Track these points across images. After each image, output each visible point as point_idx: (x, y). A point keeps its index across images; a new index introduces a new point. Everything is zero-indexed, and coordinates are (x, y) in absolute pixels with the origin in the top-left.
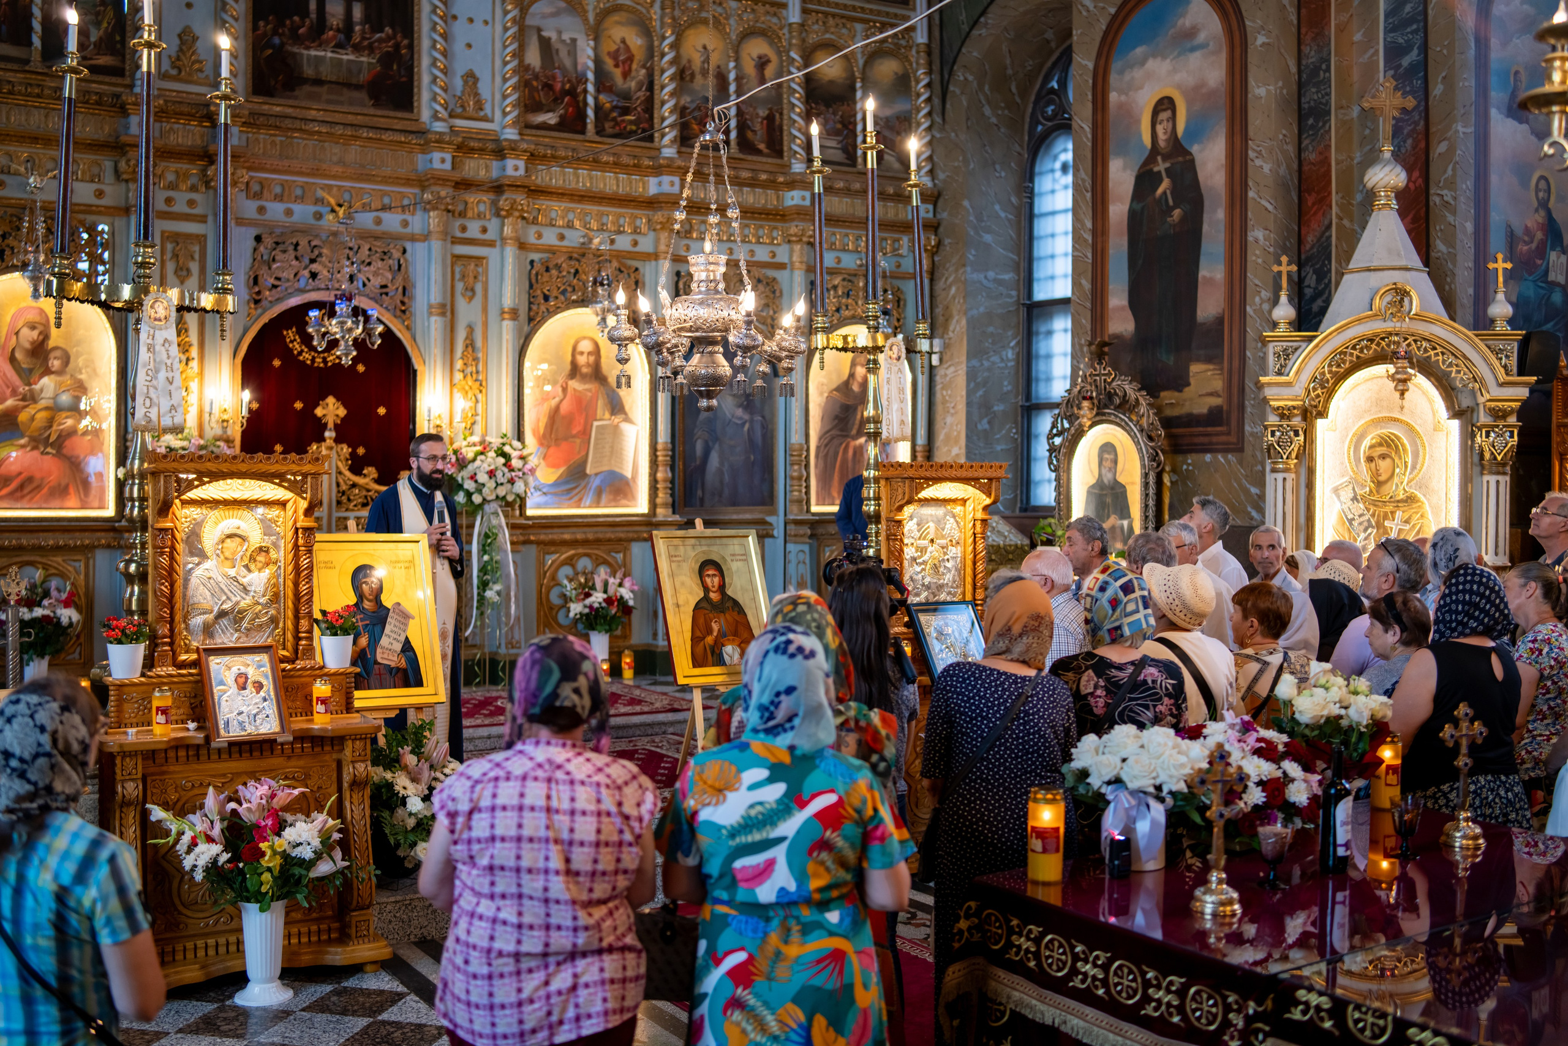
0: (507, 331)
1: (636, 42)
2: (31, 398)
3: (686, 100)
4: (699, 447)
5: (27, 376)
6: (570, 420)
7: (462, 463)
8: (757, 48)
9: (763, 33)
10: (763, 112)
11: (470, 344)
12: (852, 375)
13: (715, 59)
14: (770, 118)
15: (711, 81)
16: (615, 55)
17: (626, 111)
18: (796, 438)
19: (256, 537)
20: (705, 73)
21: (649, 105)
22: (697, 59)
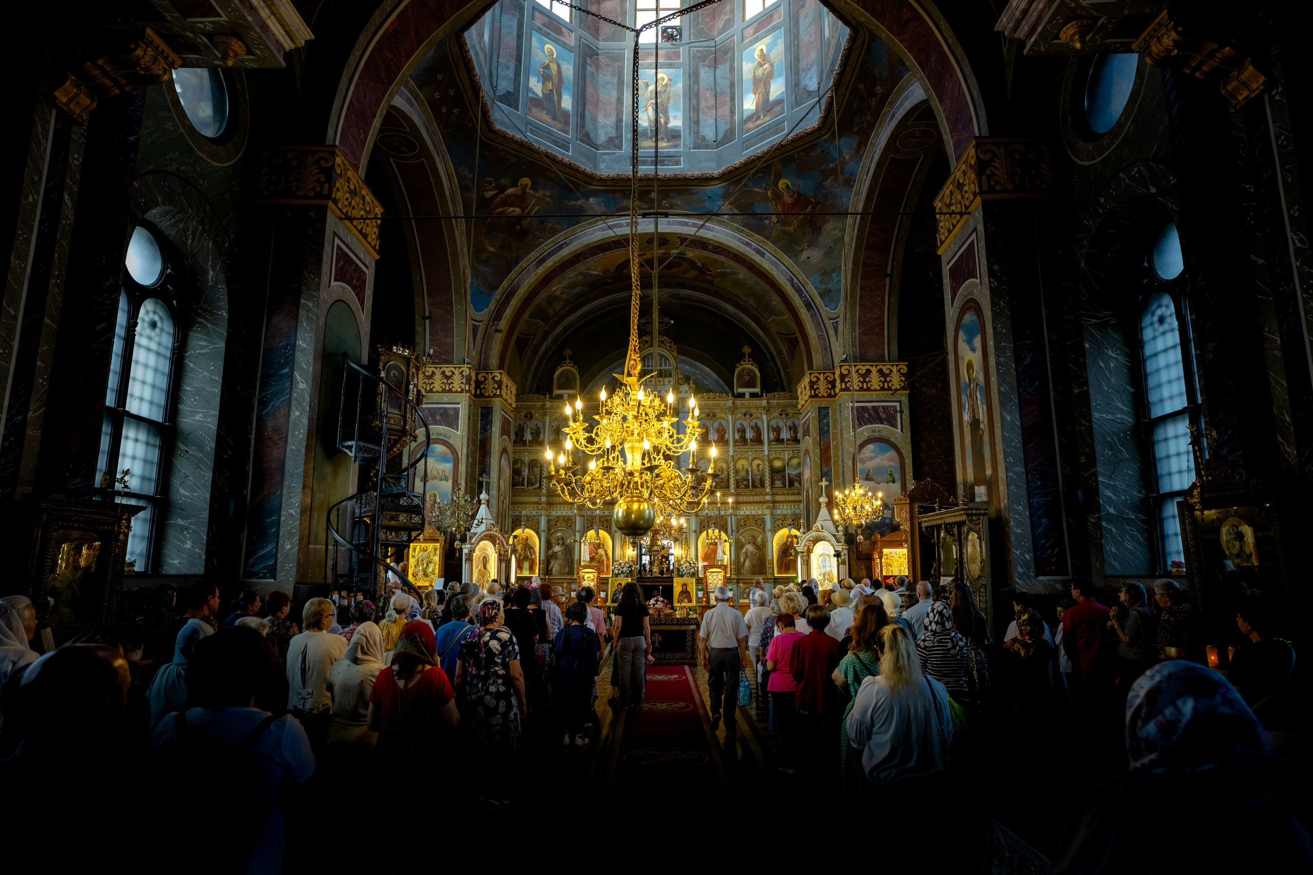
0: (693, 535)
1: (724, 466)
2: (597, 553)
3: (738, 477)
4: (742, 560)
5: (597, 549)
6: (710, 555)
7: (681, 565)
8: (757, 462)
9: (758, 458)
10: (759, 477)
11: (686, 538)
12: (787, 541)
13: (745, 467)
14: (761, 479)
15: (745, 472)
16: (719, 470)
17: (722, 482)
18: (770, 558)
19: (592, 578)
20: (743, 470)
21: (728, 480)
22: (741, 468)
